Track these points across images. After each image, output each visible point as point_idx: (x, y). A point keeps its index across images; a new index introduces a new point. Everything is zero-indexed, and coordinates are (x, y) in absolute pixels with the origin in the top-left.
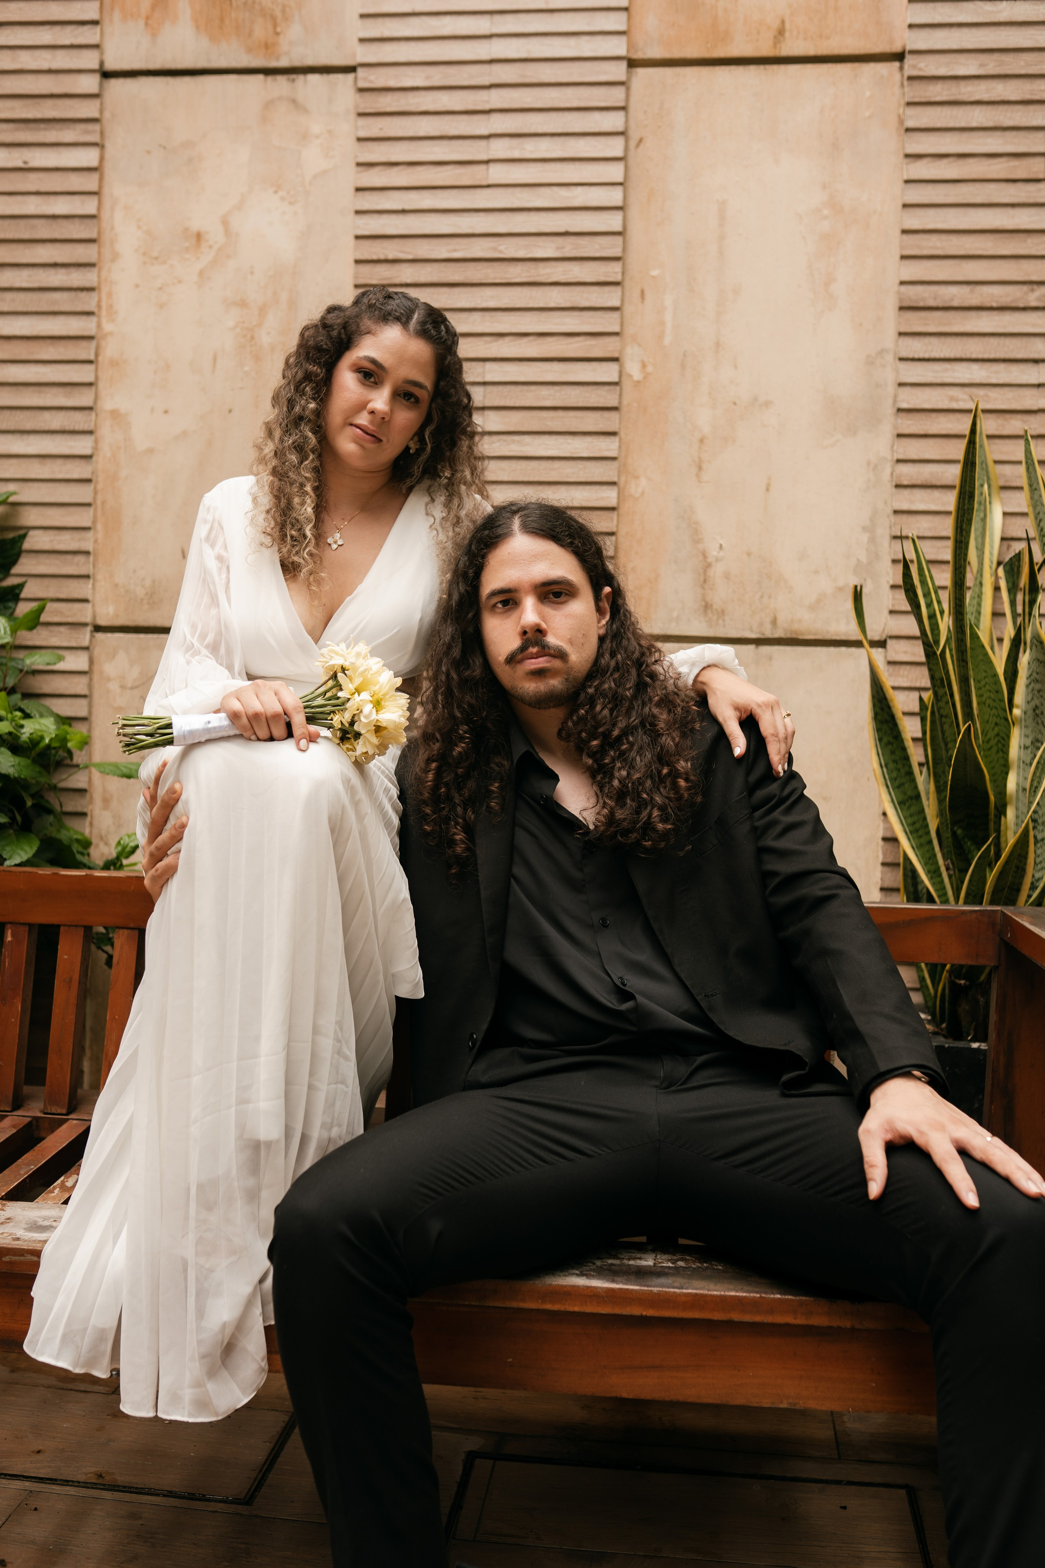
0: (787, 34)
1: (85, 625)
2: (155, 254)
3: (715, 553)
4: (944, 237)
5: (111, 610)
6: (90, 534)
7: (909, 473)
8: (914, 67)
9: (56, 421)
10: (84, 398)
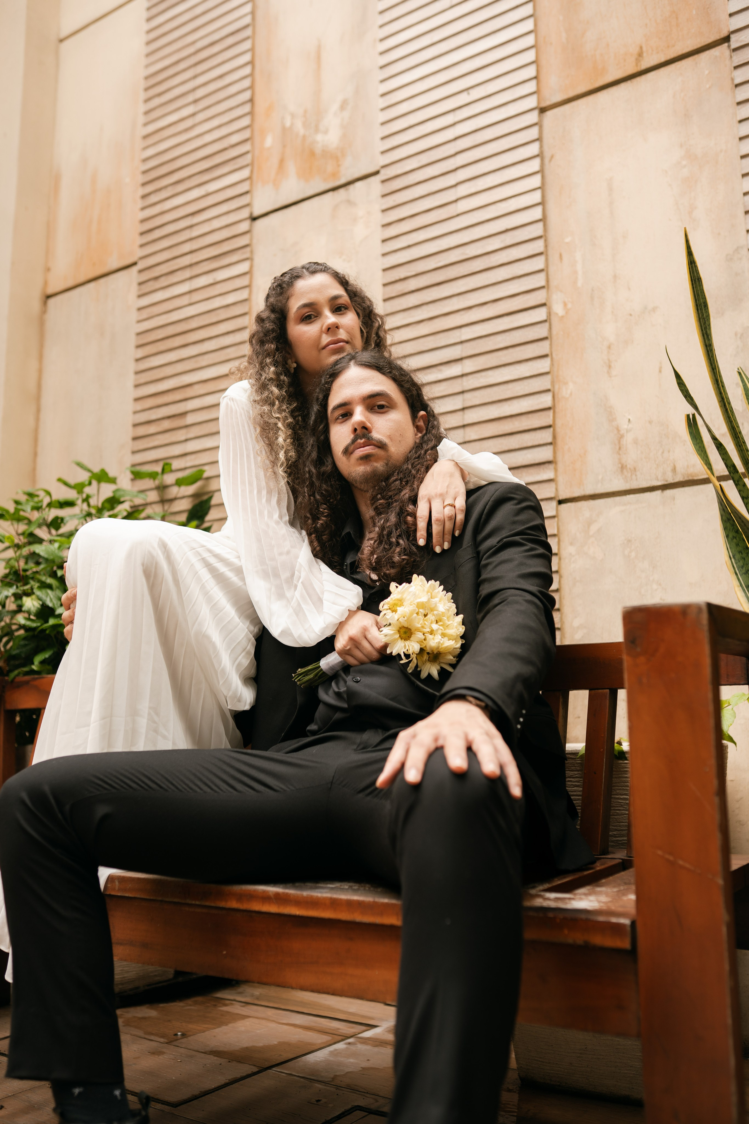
0: (645, 54)
3: (626, 427)
8: (737, 42)
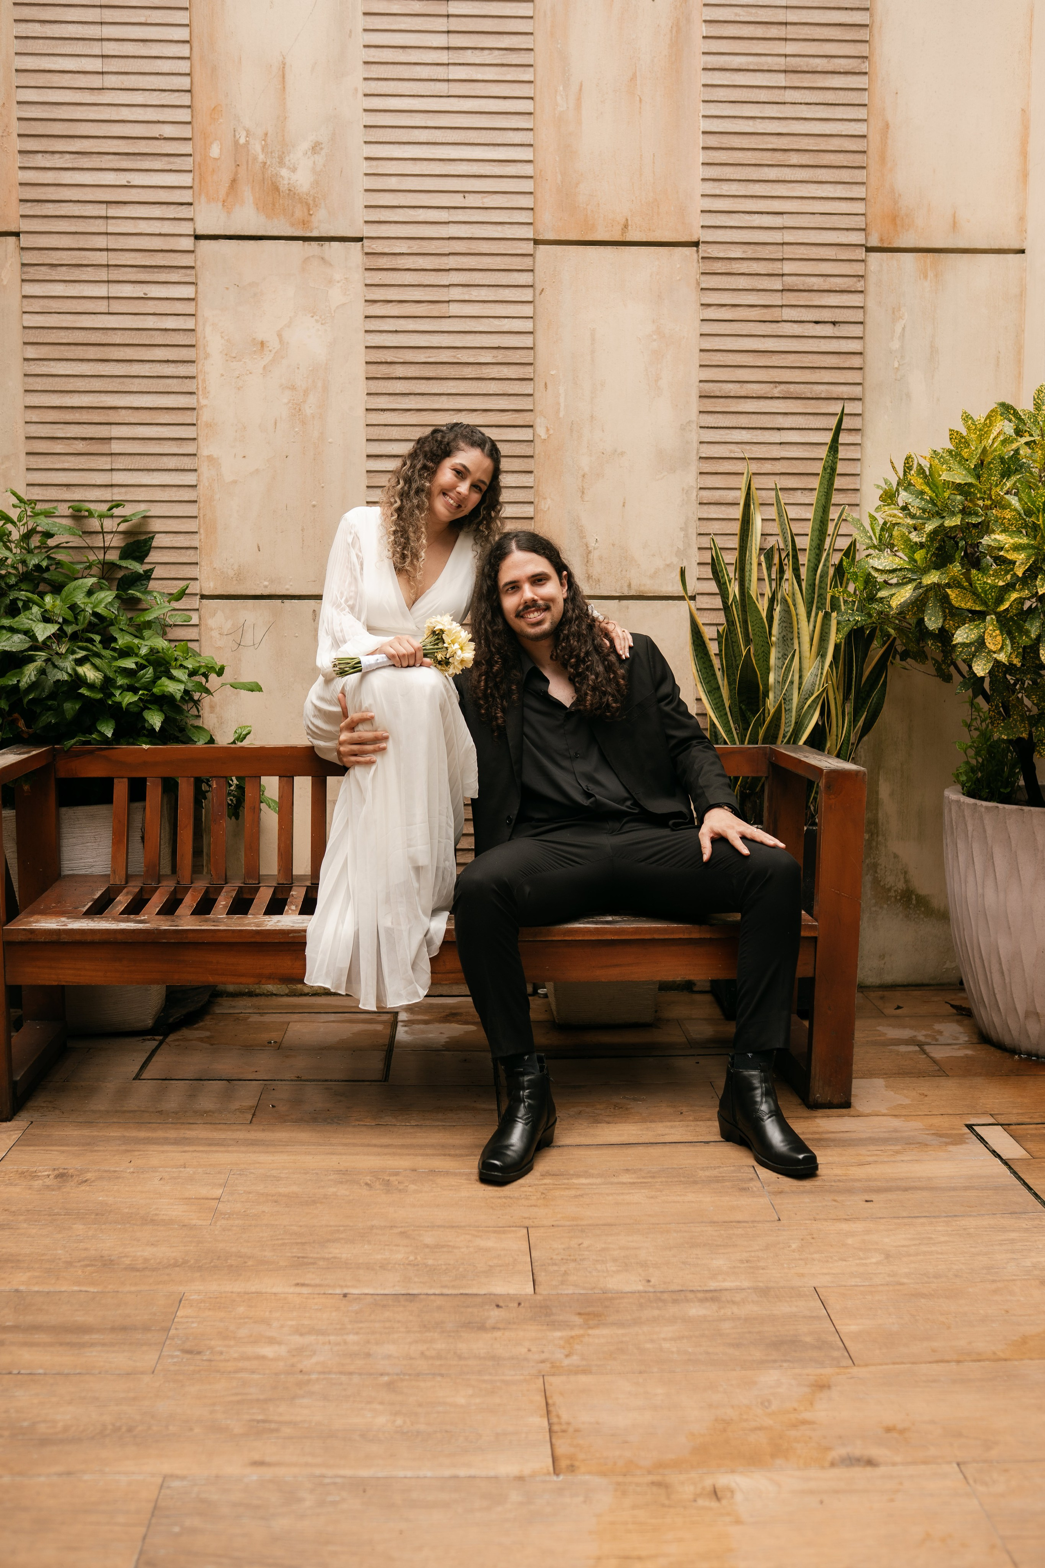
0: (629, 228)
1: (196, 594)
2: (234, 355)
3: (593, 545)
4: (724, 354)
5: (212, 585)
6: (197, 536)
7: (707, 495)
8: (705, 251)
9: (172, 463)
10: (189, 448)
